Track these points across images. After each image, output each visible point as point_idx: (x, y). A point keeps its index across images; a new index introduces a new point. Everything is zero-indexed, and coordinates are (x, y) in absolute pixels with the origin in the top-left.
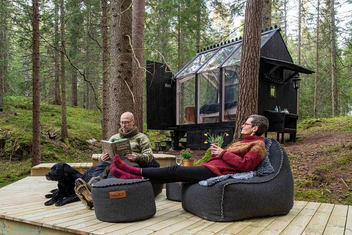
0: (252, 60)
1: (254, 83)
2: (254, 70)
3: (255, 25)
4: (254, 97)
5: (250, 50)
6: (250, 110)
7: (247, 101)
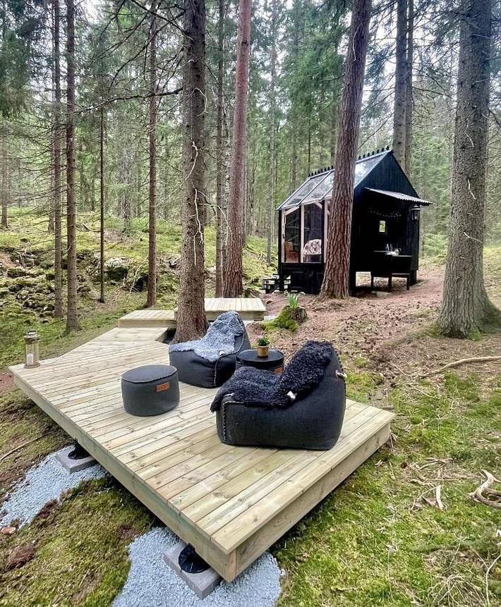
0: (342, 200)
1: (344, 227)
2: (344, 210)
3: (346, 158)
4: (343, 243)
5: (340, 188)
6: (339, 258)
7: (336, 247)
